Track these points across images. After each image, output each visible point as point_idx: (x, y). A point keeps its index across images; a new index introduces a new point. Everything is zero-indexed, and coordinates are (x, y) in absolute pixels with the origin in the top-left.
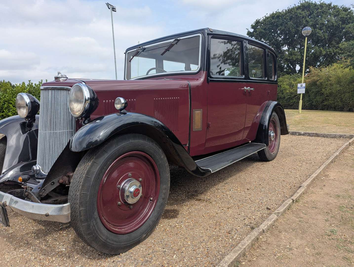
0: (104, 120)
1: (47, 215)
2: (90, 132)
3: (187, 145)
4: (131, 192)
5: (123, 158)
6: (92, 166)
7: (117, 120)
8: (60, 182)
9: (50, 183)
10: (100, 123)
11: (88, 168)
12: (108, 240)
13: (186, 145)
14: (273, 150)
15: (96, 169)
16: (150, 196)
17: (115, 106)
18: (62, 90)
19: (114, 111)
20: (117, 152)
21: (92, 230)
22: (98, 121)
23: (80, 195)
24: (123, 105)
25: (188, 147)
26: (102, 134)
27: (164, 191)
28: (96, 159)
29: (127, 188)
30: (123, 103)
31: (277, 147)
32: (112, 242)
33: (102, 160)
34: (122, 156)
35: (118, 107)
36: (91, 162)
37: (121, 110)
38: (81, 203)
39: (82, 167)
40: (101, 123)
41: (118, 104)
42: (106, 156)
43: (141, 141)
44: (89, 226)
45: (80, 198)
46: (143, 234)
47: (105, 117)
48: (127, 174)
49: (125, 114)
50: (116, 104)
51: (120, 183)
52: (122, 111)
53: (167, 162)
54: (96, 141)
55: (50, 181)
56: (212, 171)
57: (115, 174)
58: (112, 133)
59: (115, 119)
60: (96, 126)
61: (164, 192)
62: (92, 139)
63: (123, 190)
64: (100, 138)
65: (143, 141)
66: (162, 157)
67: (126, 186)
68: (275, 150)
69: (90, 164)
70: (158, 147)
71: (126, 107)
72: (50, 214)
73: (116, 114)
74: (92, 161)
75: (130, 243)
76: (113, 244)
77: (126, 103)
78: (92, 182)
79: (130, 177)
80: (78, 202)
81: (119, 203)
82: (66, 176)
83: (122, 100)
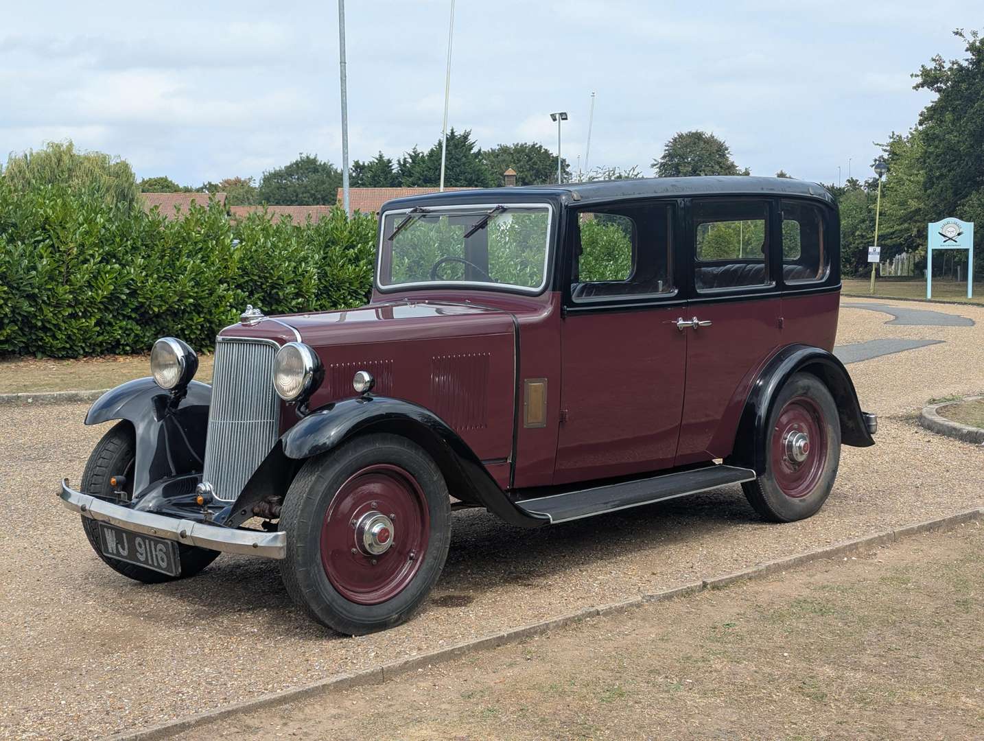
0: (334, 411)
1: (255, 546)
2: (314, 429)
3: (509, 461)
4: (374, 534)
5: (364, 474)
6: (316, 482)
7: (357, 411)
8: (254, 511)
9: (240, 511)
10: (328, 415)
11: (310, 484)
12: (334, 603)
13: (507, 459)
14: (804, 490)
15: (322, 488)
16: (410, 550)
17: (355, 385)
18: (258, 345)
19: (353, 394)
20: (354, 463)
21: (313, 580)
22: (325, 412)
23: (299, 523)
24: (368, 385)
25: (509, 465)
26: (333, 433)
27: (437, 544)
28: (321, 472)
29: (367, 527)
30: (368, 381)
31: (820, 480)
32: (341, 610)
33: (331, 474)
34: (362, 470)
35: (359, 387)
36: (316, 476)
37: (363, 392)
38: (299, 536)
39: (302, 483)
40: (330, 414)
41: (360, 382)
42: (338, 467)
43: (396, 447)
44: (308, 572)
45: (299, 528)
46: (393, 612)
47: (336, 405)
48: (368, 502)
49: (370, 400)
50: (356, 382)
51: (357, 517)
52: (365, 395)
53: (445, 490)
54: (325, 444)
55: (240, 508)
56: (551, 520)
57: (348, 502)
58: (349, 431)
59: (354, 409)
60: (323, 420)
61: (438, 546)
62: (318, 440)
63: (361, 531)
64: (331, 439)
65: (399, 448)
66: (435, 478)
67: (366, 524)
68: (812, 491)
69: (313, 478)
70: (427, 460)
71: (372, 387)
72: (259, 545)
73: (354, 400)
74: (316, 473)
75: (369, 621)
76: (341, 613)
77: (372, 382)
78: (315, 506)
79: (373, 509)
80: (295, 533)
81: (354, 550)
82: (265, 502)
83: (367, 377)
